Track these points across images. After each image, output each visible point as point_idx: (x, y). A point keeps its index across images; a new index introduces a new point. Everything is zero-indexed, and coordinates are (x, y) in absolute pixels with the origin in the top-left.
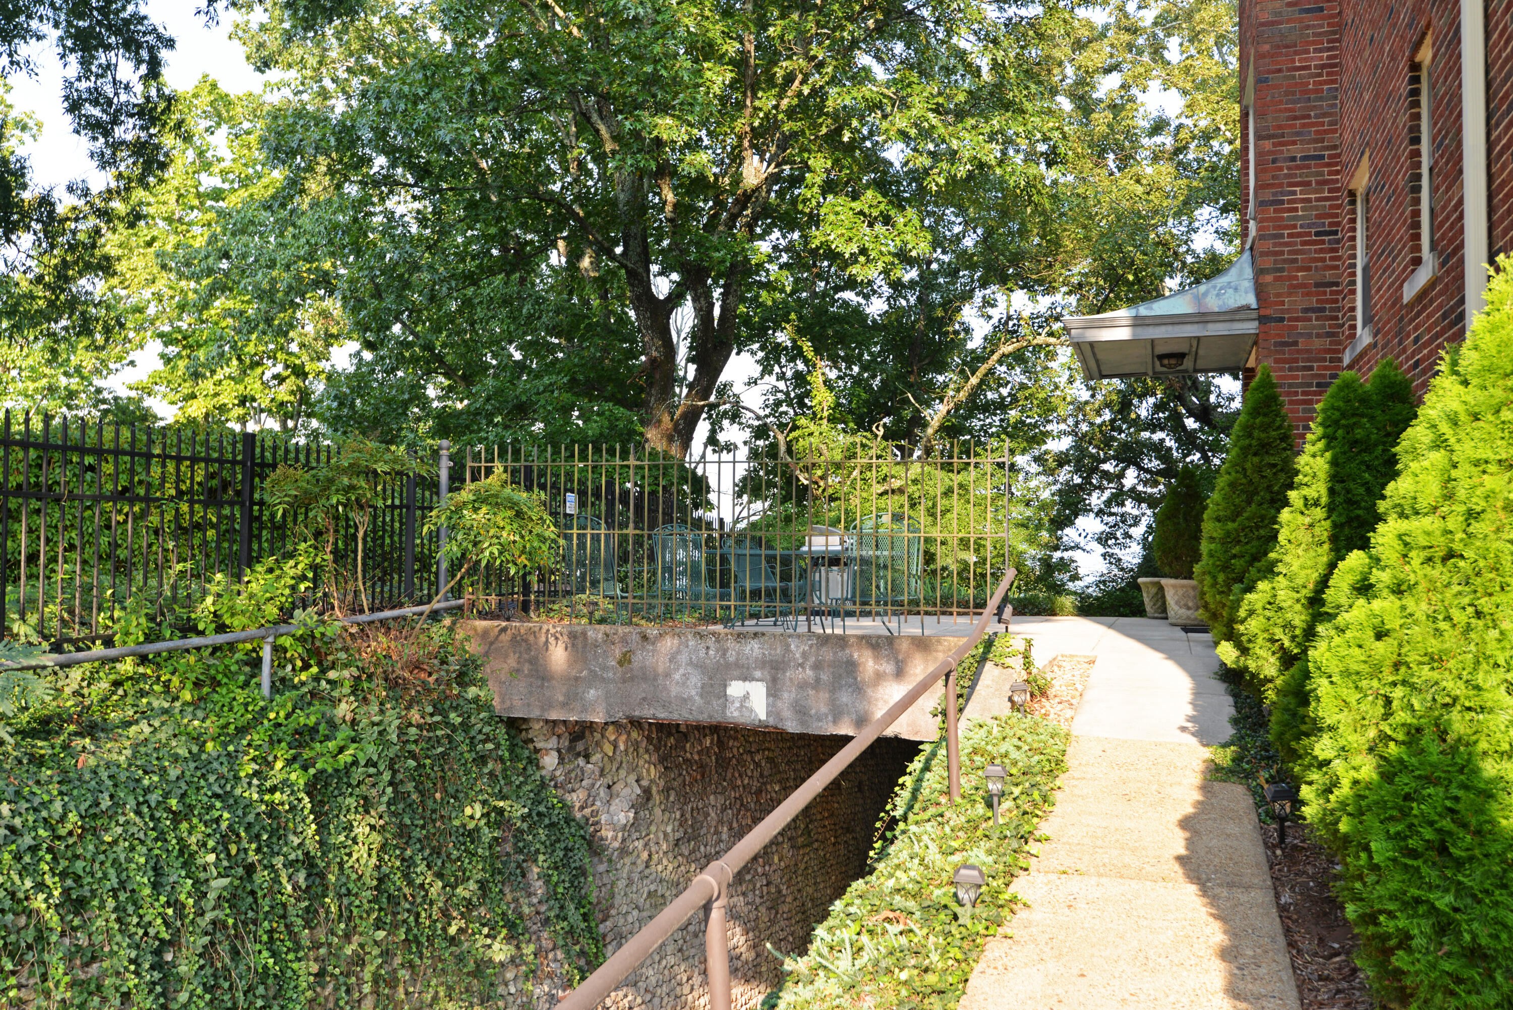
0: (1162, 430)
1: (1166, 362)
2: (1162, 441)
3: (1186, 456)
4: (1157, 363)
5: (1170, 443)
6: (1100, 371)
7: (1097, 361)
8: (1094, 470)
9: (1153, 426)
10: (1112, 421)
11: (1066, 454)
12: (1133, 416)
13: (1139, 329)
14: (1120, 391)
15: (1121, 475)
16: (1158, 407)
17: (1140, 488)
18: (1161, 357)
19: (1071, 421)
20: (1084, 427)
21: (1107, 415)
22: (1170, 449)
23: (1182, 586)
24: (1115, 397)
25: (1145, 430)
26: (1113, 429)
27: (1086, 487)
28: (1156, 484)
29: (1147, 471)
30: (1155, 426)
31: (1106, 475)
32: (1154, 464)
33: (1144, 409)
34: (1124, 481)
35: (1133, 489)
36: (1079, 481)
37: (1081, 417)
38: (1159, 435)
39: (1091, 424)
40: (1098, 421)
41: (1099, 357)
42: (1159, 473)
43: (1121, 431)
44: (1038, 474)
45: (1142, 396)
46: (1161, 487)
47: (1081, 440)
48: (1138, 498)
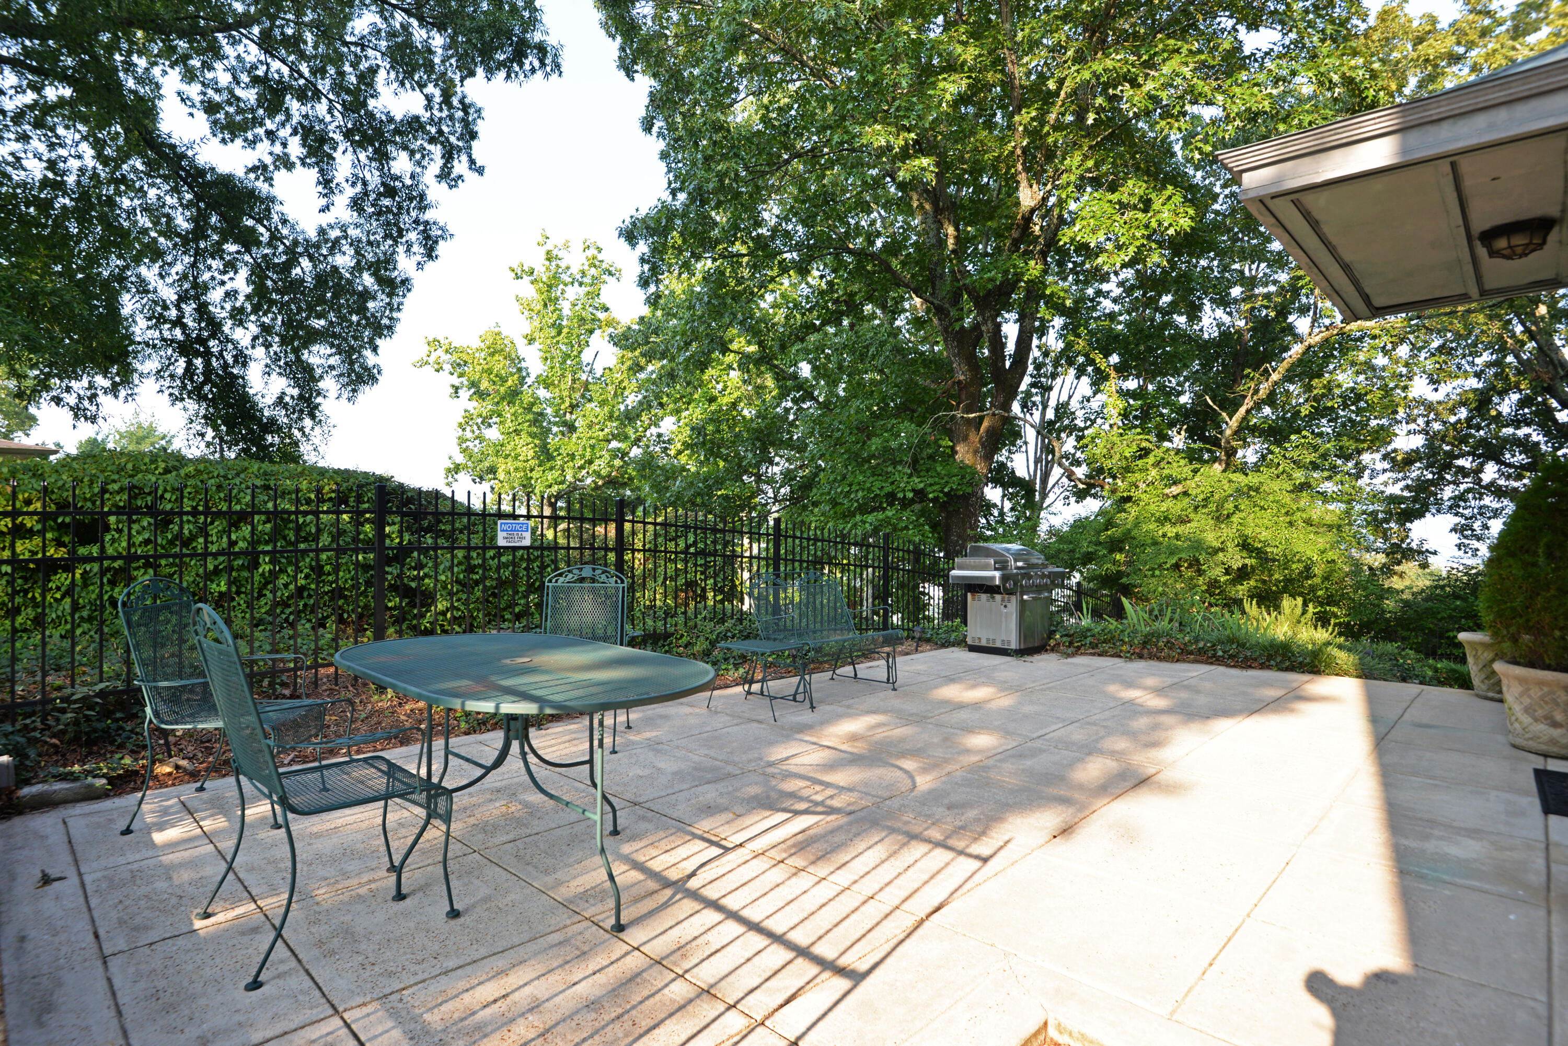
0: (1528, 425)
1: (1502, 243)
2: (1528, 436)
3: (1556, 449)
4: (1482, 252)
5: (1537, 437)
6: (1367, 299)
7: (1346, 268)
8: (1447, 466)
9: (1517, 423)
10: (1469, 420)
11: (1416, 451)
12: (1493, 413)
13: (1414, 137)
14: (1476, 390)
15: (1480, 470)
16: (1522, 403)
17: (1502, 482)
18: (1488, 237)
19: (1421, 421)
20: (1437, 426)
21: (1463, 413)
22: (1538, 443)
23: (1541, 683)
24: (1471, 396)
25: (1507, 426)
26: (1469, 427)
27: (1439, 482)
28: (1519, 477)
29: (1509, 465)
30: (1519, 422)
31: (1461, 469)
32: (1520, 458)
33: (1507, 406)
34: (1482, 476)
35: (1492, 483)
36: (1430, 476)
37: (1432, 416)
38: (1522, 432)
39: (1444, 423)
40: (1453, 419)
41: (1348, 257)
42: (1523, 467)
43: (1479, 428)
44: (1385, 471)
45: (1503, 393)
46: (1526, 481)
47: (1432, 439)
48: (1498, 492)
